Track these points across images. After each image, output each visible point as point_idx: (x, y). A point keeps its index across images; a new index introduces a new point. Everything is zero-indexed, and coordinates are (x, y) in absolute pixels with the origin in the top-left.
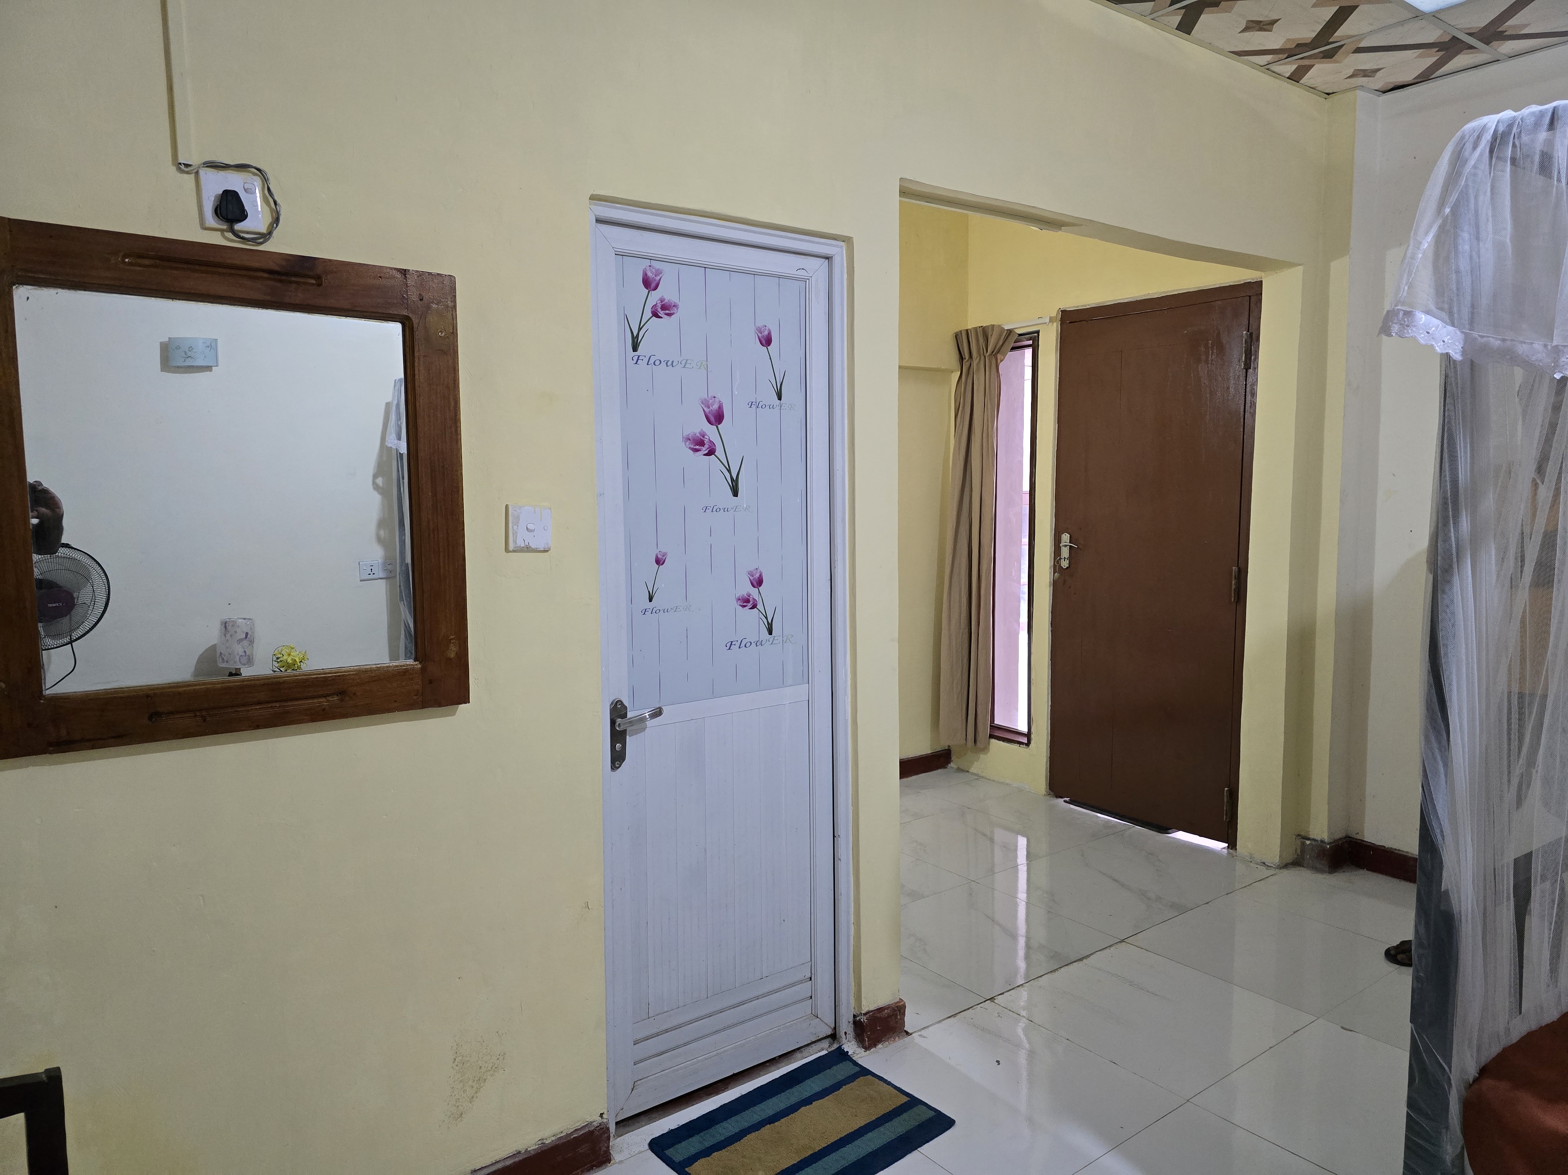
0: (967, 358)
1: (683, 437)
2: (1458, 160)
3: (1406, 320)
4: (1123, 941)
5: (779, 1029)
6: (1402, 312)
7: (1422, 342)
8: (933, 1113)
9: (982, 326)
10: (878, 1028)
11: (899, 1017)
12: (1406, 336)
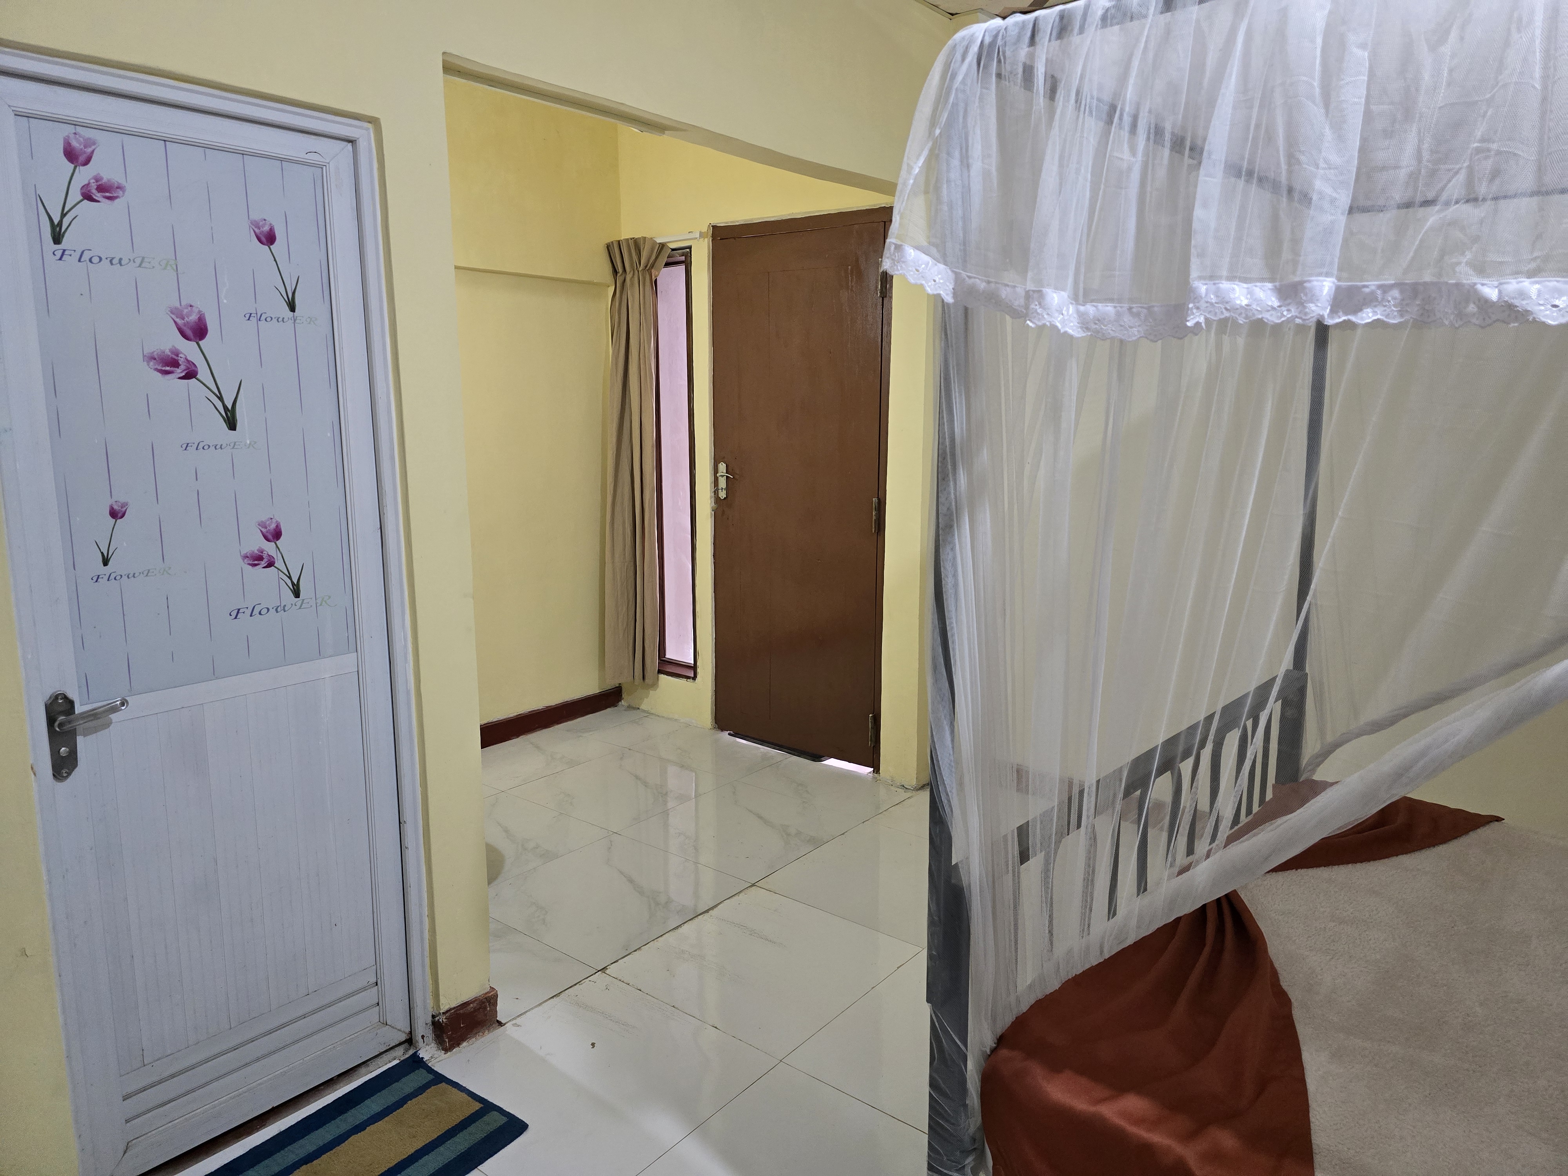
0: (620, 270)
1: (144, 356)
3: (896, 254)
4: (751, 886)
5: (334, 1047)
6: (894, 247)
7: (912, 281)
8: (504, 1119)
9: (633, 238)
10: (462, 1026)
12: (897, 273)
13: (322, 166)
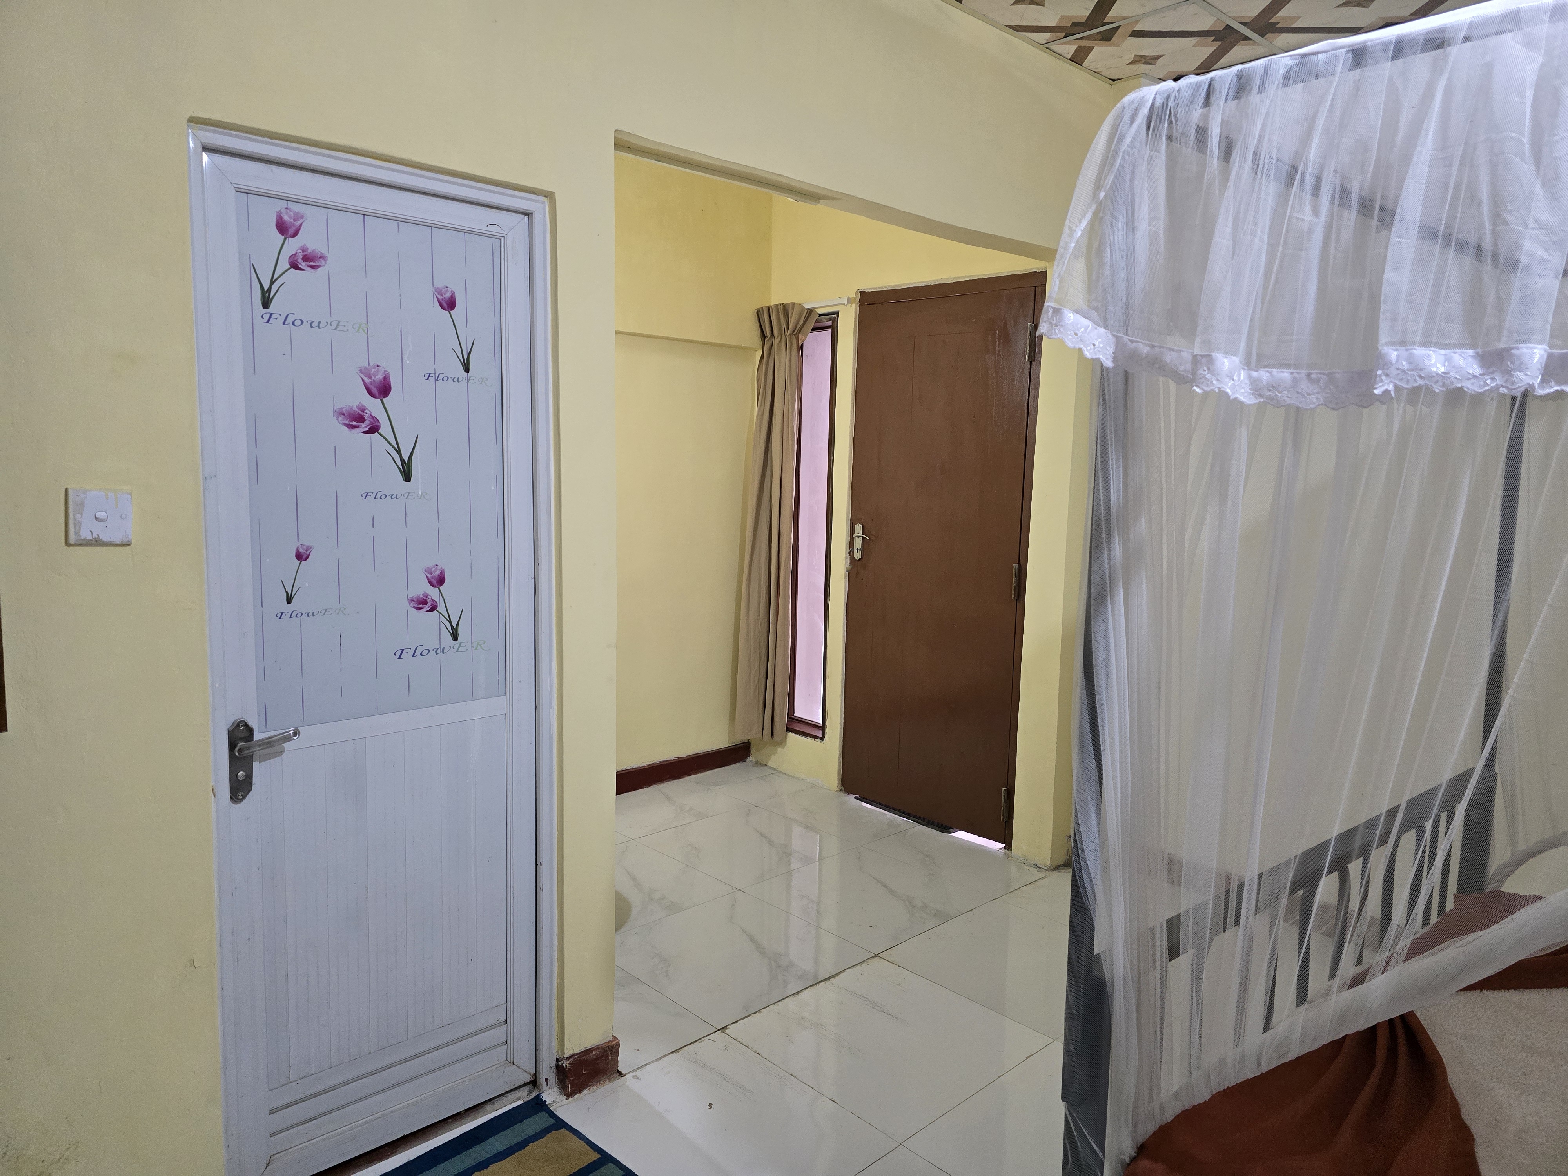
0: (769, 336)
1: (334, 411)
2: (1115, 136)
3: (1055, 318)
4: (876, 956)
5: (461, 1082)
6: (1052, 310)
7: (1070, 345)
8: (621, 1173)
9: (783, 304)
10: (584, 1072)
11: (610, 1058)
12: (1054, 336)
13: (501, 238)
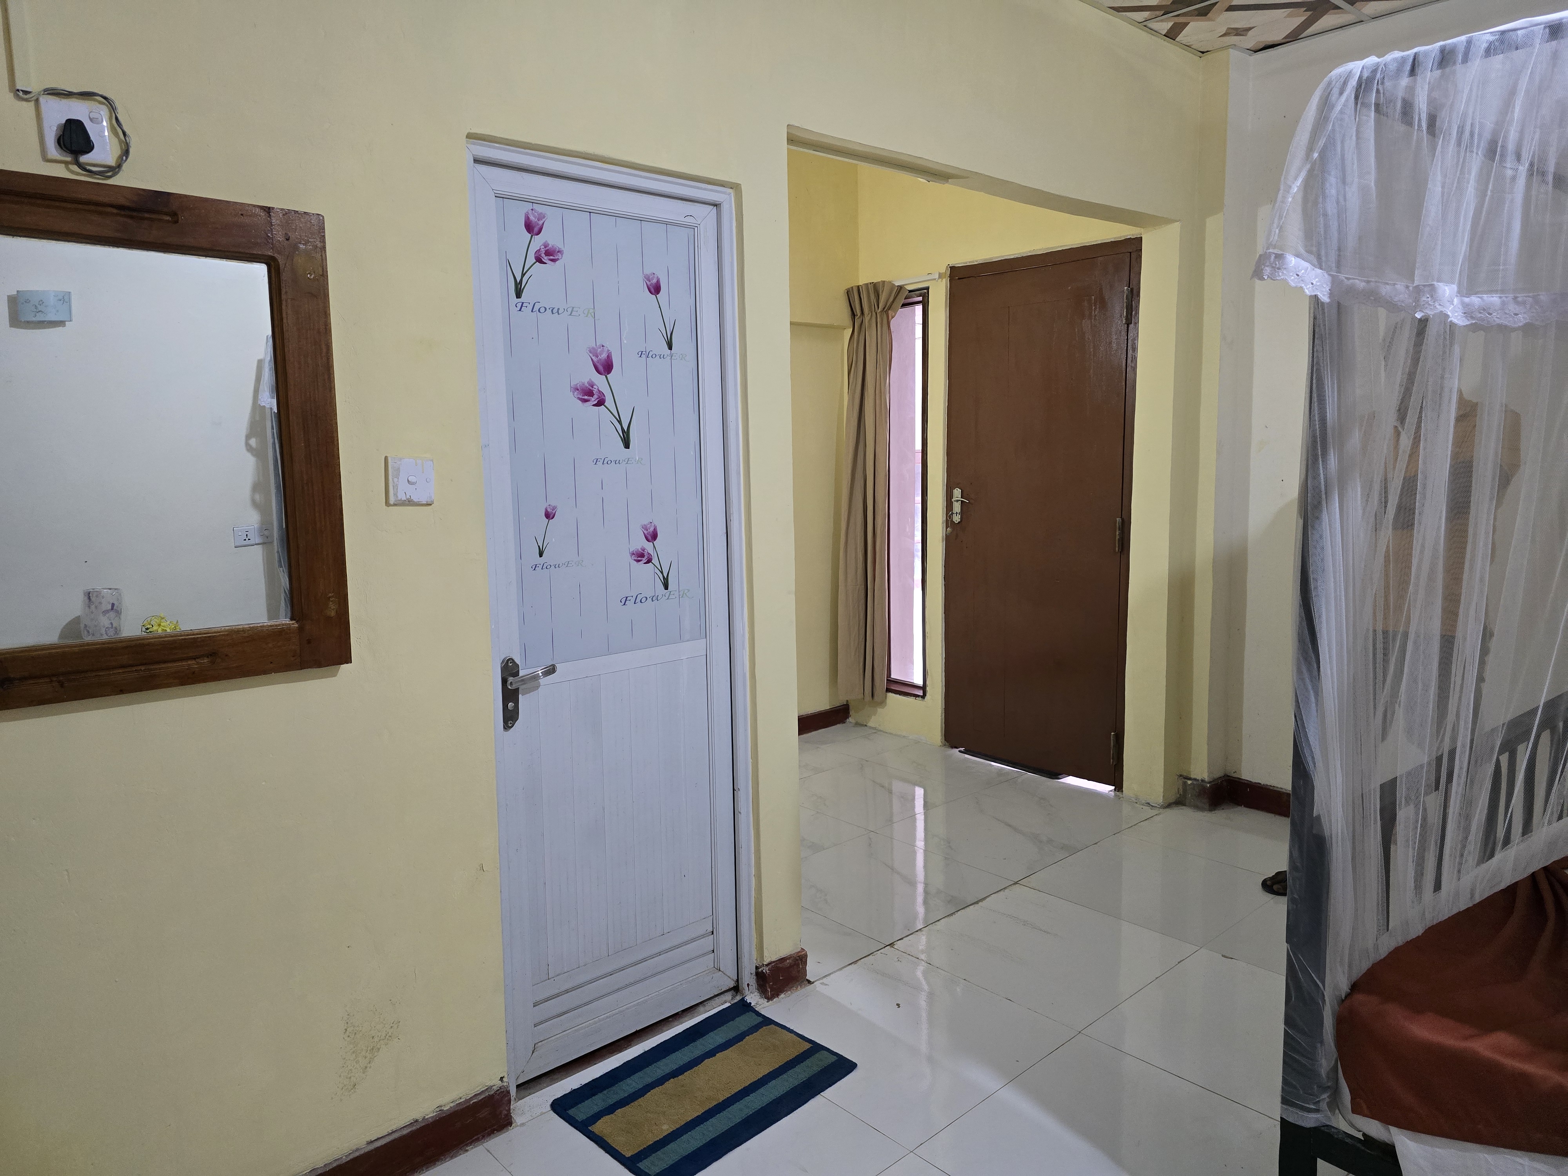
0: (859, 315)
1: (571, 387)
2: (1326, 104)
3: (1277, 263)
4: (1016, 883)
5: (681, 984)
6: (1274, 255)
7: (1293, 284)
8: (835, 1058)
9: (873, 283)
10: (781, 978)
11: (801, 966)
12: (1277, 278)
13: (694, 227)
